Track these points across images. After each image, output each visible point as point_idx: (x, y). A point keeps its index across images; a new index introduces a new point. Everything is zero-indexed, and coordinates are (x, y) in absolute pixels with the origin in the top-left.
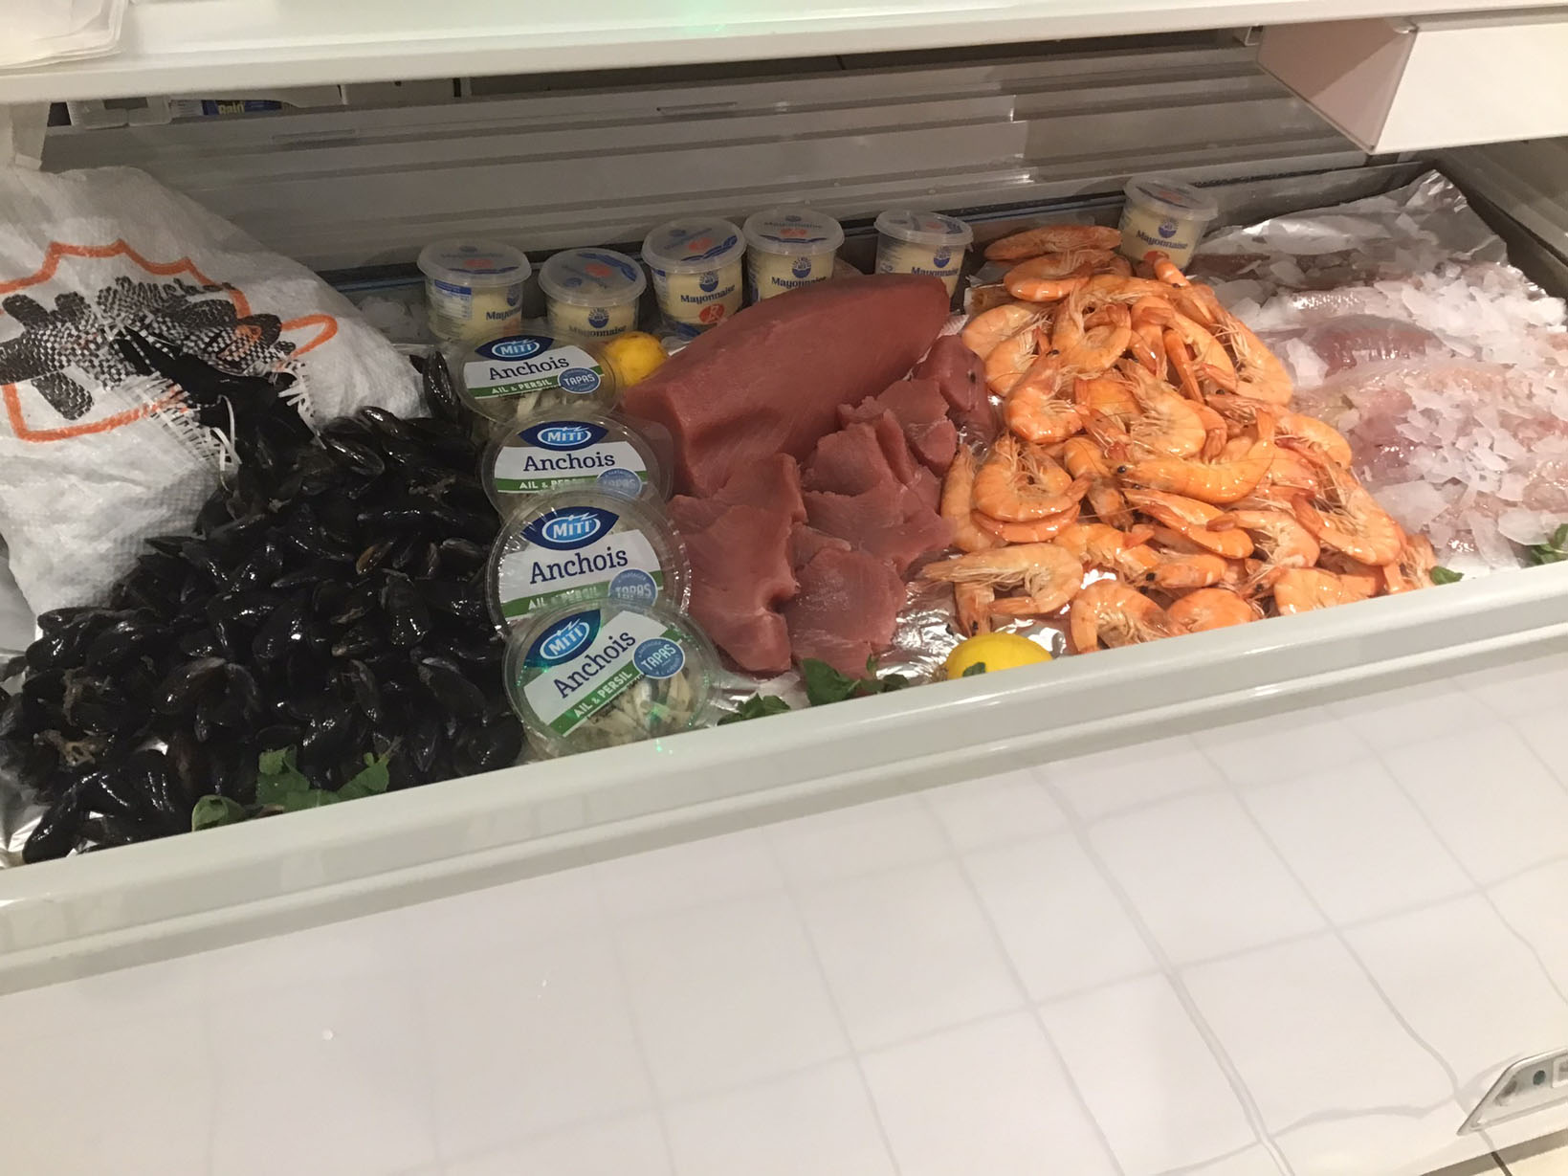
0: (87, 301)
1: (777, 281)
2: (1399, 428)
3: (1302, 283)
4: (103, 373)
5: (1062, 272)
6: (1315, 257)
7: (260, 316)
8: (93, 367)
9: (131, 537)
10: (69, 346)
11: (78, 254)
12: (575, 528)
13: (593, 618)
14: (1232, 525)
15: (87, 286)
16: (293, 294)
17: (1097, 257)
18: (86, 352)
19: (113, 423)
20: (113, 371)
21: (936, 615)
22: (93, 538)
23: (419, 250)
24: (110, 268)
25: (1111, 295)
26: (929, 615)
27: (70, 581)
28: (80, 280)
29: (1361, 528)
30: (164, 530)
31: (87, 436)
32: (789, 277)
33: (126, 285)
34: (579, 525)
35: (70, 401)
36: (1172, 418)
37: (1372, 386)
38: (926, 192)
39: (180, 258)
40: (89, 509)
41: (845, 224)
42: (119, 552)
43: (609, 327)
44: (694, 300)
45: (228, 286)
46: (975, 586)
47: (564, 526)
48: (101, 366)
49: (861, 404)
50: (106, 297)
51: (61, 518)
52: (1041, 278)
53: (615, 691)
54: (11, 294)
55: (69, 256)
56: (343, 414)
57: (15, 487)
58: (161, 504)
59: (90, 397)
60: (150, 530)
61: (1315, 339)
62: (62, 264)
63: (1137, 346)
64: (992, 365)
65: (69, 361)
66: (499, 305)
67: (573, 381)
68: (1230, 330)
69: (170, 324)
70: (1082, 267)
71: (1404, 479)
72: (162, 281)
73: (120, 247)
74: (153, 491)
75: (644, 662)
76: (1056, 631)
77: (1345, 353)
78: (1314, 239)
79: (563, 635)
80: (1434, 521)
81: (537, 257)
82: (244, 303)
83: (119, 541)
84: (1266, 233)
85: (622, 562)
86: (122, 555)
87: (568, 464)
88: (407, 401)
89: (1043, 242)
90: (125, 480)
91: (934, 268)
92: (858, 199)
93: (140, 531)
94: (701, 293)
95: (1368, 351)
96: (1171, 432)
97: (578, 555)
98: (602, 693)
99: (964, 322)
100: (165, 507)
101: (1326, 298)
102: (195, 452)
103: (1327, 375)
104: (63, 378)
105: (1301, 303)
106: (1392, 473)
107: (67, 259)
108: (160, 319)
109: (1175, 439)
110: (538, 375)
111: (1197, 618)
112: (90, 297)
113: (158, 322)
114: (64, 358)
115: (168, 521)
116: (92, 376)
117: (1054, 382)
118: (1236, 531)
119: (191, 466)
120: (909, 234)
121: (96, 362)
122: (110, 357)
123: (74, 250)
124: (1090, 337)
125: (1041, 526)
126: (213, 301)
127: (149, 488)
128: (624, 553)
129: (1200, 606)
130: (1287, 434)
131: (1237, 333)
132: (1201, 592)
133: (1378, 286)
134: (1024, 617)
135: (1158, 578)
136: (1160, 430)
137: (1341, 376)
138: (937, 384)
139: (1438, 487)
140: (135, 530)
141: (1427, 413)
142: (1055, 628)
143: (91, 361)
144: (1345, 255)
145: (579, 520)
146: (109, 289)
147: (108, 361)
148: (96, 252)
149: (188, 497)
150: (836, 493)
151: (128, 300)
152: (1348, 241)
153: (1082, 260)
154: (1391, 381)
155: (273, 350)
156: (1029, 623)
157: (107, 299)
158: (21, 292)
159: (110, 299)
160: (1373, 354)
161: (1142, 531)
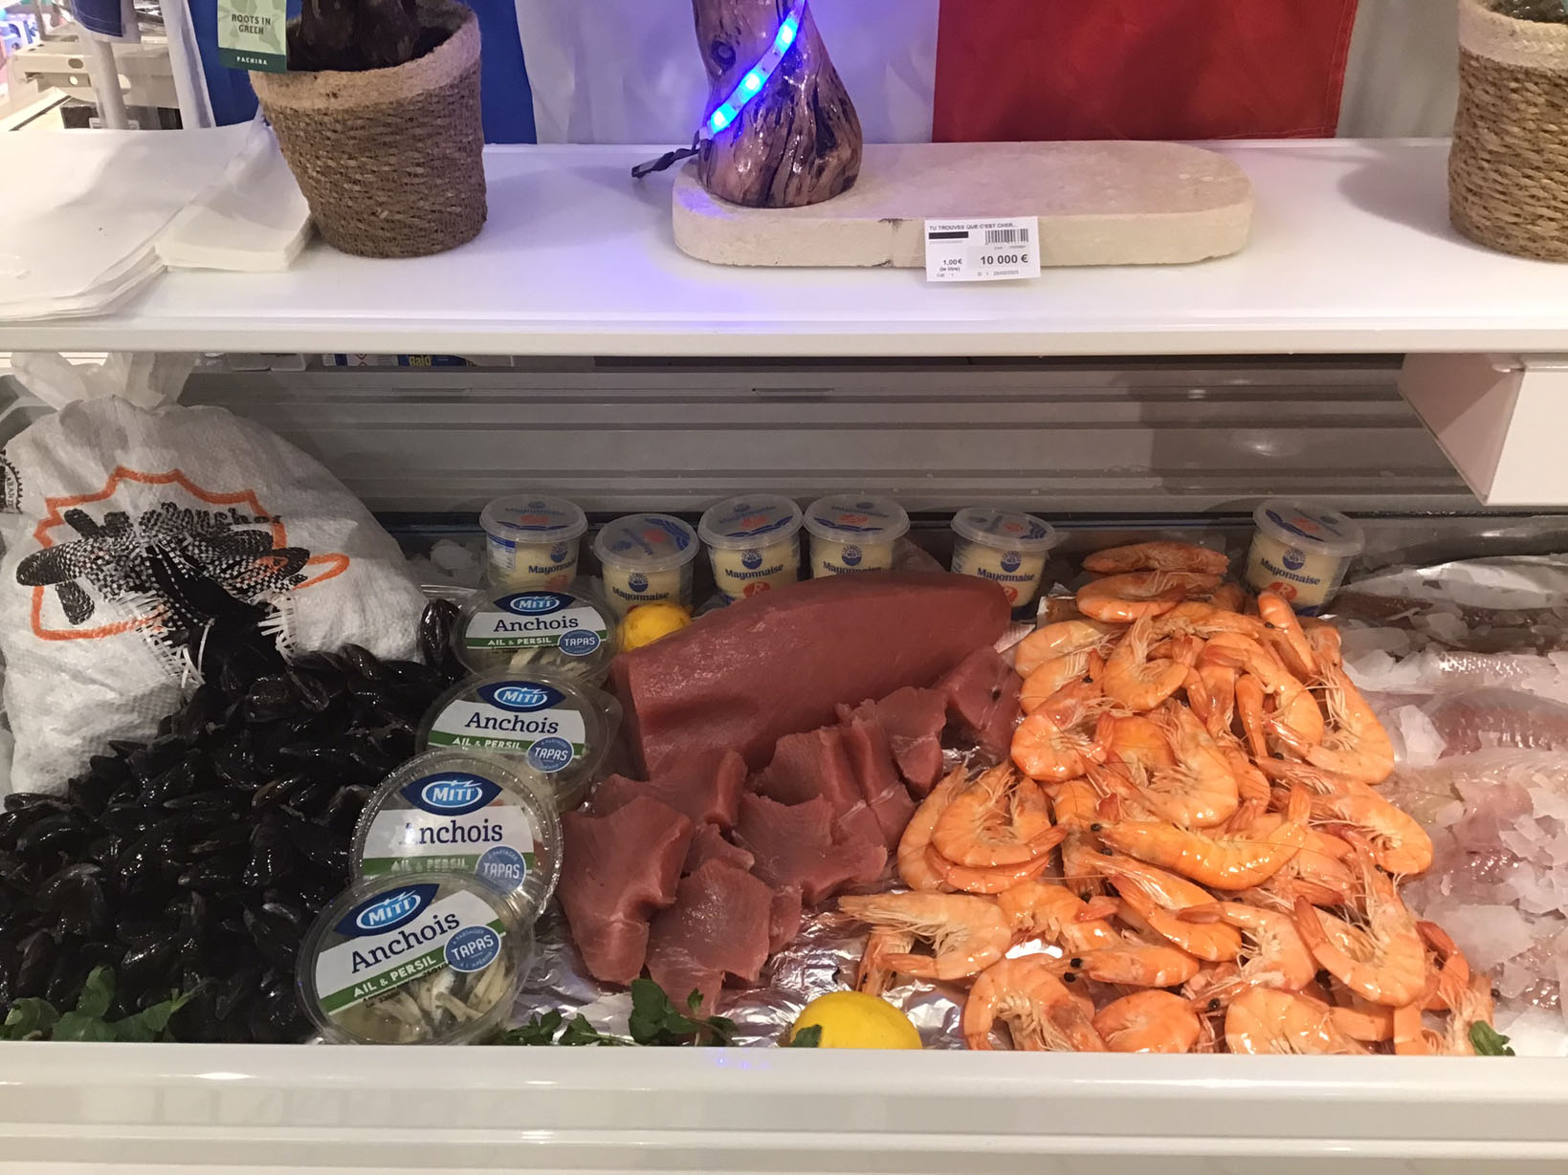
0: (131, 521)
1: (828, 566)
2: (1503, 835)
3: (1461, 640)
4: (106, 586)
5: (1142, 592)
6: (1493, 612)
7: (293, 549)
8: (99, 580)
9: (99, 737)
10: (82, 559)
11: (136, 479)
12: (456, 794)
13: (429, 893)
14: (1215, 918)
15: (136, 507)
16: (332, 532)
17: (1195, 580)
18: (94, 566)
19: (105, 632)
20: (115, 586)
21: (830, 957)
22: (68, 733)
23: (485, 503)
24: (158, 494)
25: (1195, 625)
26: (824, 955)
27: (43, 769)
28: (132, 502)
29: (1379, 953)
30: (131, 735)
31: (80, 640)
32: (839, 563)
33: (171, 510)
34: (460, 792)
35: (77, 608)
36: (1200, 777)
37: (1489, 779)
38: (1028, 492)
39: (242, 489)
40: (68, 706)
41: (912, 516)
42: (87, 749)
43: (648, 592)
44: (736, 575)
45: (276, 520)
46: (887, 931)
47: (446, 790)
48: (105, 580)
49: (859, 705)
50: (149, 519)
51: (47, 712)
52: (1115, 596)
53: (409, 976)
54: (71, 508)
55: (128, 479)
56: (324, 649)
57: (25, 676)
58: (132, 711)
59: (93, 606)
60: (118, 734)
61: (1440, 710)
62: (121, 486)
63: (1193, 687)
64: (1029, 684)
65: (80, 572)
66: (544, 560)
67: (573, 642)
68: (1330, 685)
69: (203, 548)
70: (1173, 589)
71: (1491, 900)
72: (214, 509)
73: (176, 476)
74: (124, 698)
75: (455, 951)
76: (952, 1005)
77: (1469, 732)
78: (1506, 591)
79: (390, 905)
80: (1513, 960)
81: (598, 519)
82: (284, 537)
83: (88, 738)
84: (1444, 577)
85: (497, 837)
86: (89, 752)
87: (511, 726)
88: (401, 643)
89: (1148, 558)
90: (102, 684)
91: (1000, 571)
92: (937, 492)
93: (106, 734)
94: (744, 570)
95: (1498, 734)
96: (1192, 792)
97: (454, 822)
98: (394, 976)
99: (1027, 632)
100: (136, 714)
101: (1482, 662)
102: (168, 667)
103: (1442, 755)
104: (75, 585)
105: (1446, 665)
106: (1478, 890)
107: (125, 482)
108: (197, 543)
109: (1193, 802)
110: (543, 632)
111: (1129, 1025)
112: (135, 515)
113: (194, 546)
114: (77, 570)
115: (137, 727)
116: (96, 587)
117: (1073, 712)
118: (1222, 927)
119: (163, 679)
120: (980, 536)
121: (101, 577)
122: (114, 573)
123: (134, 476)
124: (1146, 668)
125: (990, 876)
126: (253, 531)
127: (121, 695)
128: (500, 828)
129: (1138, 1014)
130: (1345, 819)
131: (1337, 689)
132: (1151, 993)
133: (1552, 656)
134: (925, 980)
135: (1084, 966)
136: (1182, 788)
137: (1457, 758)
138: (944, 696)
139: (1529, 918)
140: (103, 731)
141: (1546, 824)
142: (952, 1001)
143: (97, 575)
144: (1533, 614)
145: (461, 787)
146: (154, 512)
147: (111, 576)
148: (150, 479)
149: (158, 708)
150: (773, 800)
151: (171, 523)
152: (1549, 598)
153: (1175, 582)
154: (1515, 774)
155: (286, 582)
156: (927, 988)
157: (149, 521)
158: (79, 507)
159: (152, 522)
160: (1504, 738)
161: (1102, 904)
